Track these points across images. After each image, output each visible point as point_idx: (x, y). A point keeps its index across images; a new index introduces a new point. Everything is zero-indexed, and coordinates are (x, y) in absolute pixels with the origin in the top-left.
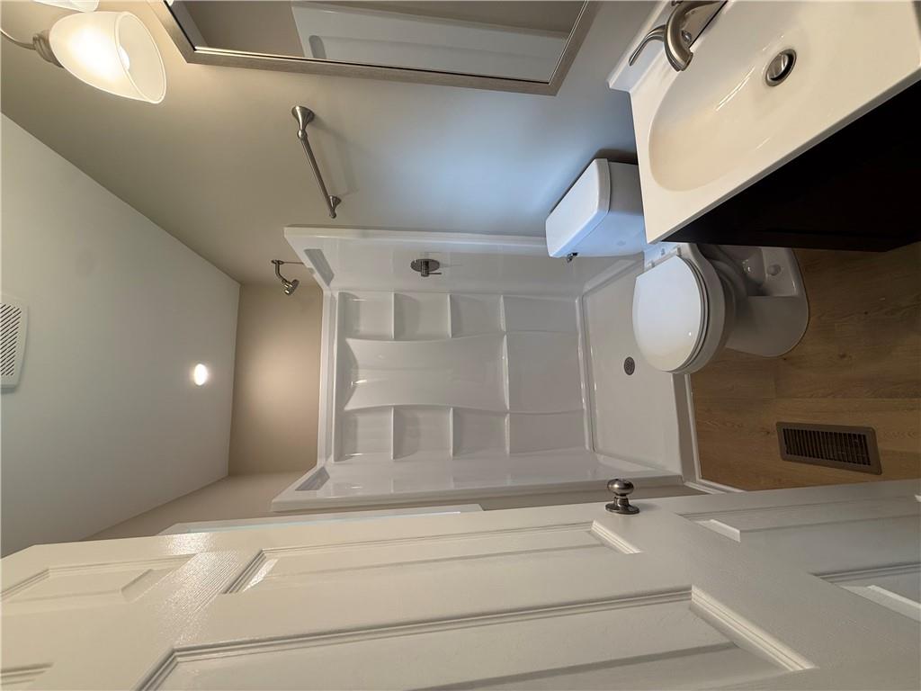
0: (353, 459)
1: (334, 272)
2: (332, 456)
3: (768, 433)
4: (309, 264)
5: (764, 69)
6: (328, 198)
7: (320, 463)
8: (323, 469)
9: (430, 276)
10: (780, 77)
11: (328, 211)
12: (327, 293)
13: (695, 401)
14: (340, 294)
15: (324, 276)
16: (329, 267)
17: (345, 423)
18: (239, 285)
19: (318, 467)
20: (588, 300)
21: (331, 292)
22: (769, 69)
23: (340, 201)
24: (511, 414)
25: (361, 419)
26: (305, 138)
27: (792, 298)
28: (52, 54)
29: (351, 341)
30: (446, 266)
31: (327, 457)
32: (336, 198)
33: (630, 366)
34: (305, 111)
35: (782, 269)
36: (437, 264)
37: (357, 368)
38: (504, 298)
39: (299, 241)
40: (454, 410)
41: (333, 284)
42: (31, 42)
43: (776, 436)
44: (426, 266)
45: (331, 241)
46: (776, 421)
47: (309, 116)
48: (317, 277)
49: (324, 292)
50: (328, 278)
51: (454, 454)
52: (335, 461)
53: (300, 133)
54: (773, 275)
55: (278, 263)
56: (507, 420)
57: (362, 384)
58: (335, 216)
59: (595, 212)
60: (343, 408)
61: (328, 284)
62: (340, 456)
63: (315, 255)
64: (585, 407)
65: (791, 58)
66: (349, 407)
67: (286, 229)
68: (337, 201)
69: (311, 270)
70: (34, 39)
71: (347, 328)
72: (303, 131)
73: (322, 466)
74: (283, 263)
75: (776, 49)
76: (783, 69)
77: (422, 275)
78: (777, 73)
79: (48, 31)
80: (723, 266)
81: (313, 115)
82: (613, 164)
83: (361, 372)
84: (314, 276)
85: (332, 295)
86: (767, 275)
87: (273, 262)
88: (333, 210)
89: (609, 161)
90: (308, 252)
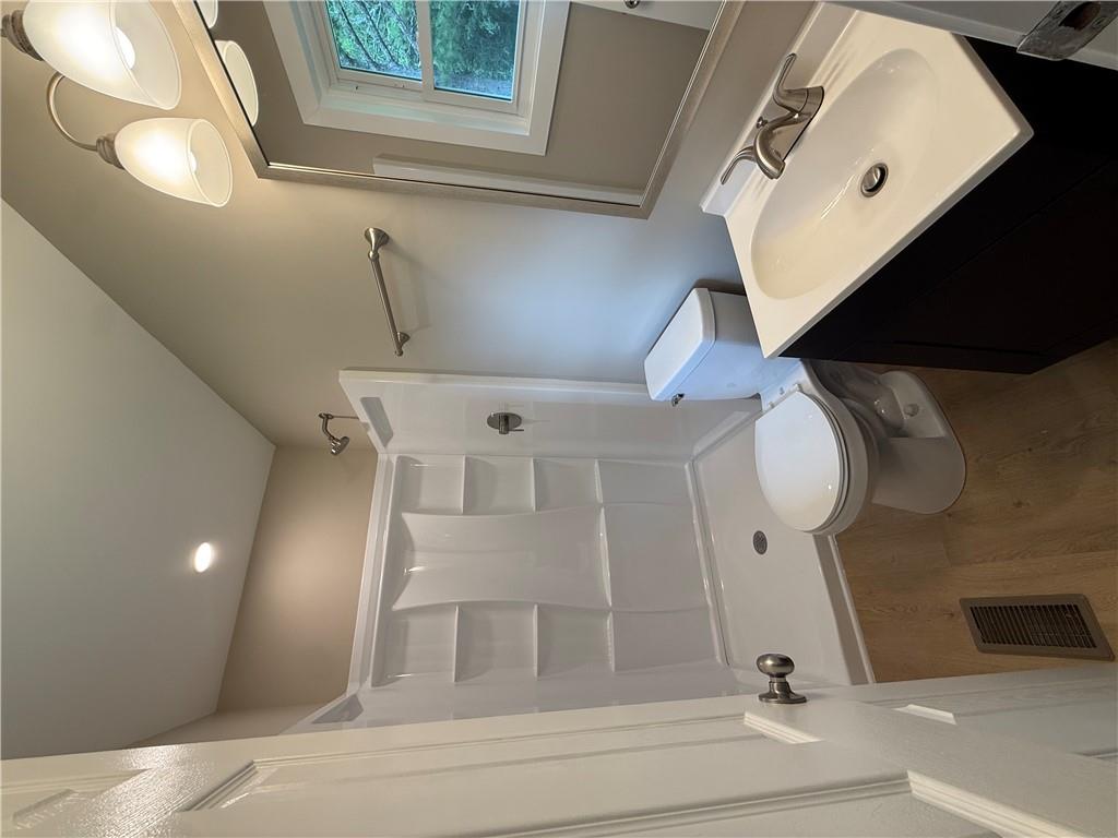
0: (398, 683)
1: (394, 431)
2: (370, 678)
3: (952, 615)
4: (364, 417)
5: (858, 182)
6: (395, 333)
7: (351, 689)
8: (354, 699)
9: (510, 432)
10: (875, 189)
11: (394, 348)
12: (382, 457)
13: (850, 581)
14: (399, 458)
15: (380, 434)
16: (388, 423)
17: (392, 627)
18: (274, 447)
19: (348, 695)
20: (701, 466)
21: (387, 456)
22: (863, 182)
23: (409, 338)
24: (613, 613)
25: (415, 623)
26: (376, 258)
27: (939, 439)
28: (115, 157)
29: (408, 518)
30: (528, 422)
31: (362, 681)
32: (406, 335)
33: (760, 543)
34: (379, 233)
35: (921, 408)
36: (518, 419)
37: (413, 550)
38: (599, 462)
39: (355, 387)
40: (539, 608)
41: (391, 445)
42: (94, 143)
43: (963, 619)
44: (506, 422)
45: (395, 389)
46: (959, 598)
47: (383, 238)
48: (373, 435)
49: (380, 456)
50: (386, 437)
51: (539, 674)
52: (373, 685)
53: (371, 254)
54: (912, 415)
55: (327, 417)
56: (609, 622)
57: (420, 572)
58: (401, 353)
59: (700, 341)
60: (390, 607)
61: (385, 445)
62: (381, 680)
63: (373, 406)
64: (710, 603)
65: (884, 172)
66: (400, 605)
67: (341, 372)
68: (405, 338)
69: (366, 425)
70: (99, 141)
71: (405, 499)
72: (375, 252)
73: (353, 693)
74: (333, 417)
75: (865, 165)
76: (876, 181)
77: (501, 433)
78: (870, 185)
79: (115, 135)
80: (853, 403)
81: (388, 237)
82: (714, 293)
83: (419, 556)
84: (369, 433)
85: (388, 458)
86: (904, 415)
87: (320, 416)
88: (399, 346)
89: (710, 290)
90: (365, 401)
